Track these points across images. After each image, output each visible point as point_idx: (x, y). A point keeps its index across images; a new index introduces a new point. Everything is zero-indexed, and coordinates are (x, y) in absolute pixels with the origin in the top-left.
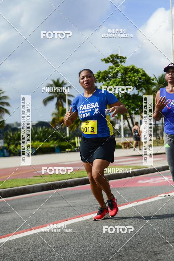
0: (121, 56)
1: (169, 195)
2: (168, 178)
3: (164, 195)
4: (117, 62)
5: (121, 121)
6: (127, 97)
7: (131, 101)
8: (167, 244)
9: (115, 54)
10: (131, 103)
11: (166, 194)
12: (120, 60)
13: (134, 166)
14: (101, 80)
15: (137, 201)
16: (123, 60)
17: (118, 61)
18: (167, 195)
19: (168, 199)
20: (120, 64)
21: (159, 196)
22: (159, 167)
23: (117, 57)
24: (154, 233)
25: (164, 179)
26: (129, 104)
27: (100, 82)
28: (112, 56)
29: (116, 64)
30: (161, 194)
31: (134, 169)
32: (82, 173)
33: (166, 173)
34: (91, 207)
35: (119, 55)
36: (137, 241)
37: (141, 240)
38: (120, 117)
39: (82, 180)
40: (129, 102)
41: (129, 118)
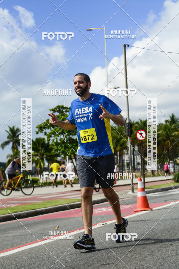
0: (66, 106)
1: (106, 224)
2: (106, 209)
3: (102, 224)
4: (63, 112)
5: (66, 161)
6: (71, 141)
7: (74, 144)
8: (104, 266)
9: (61, 105)
10: (75, 145)
11: (103, 222)
12: (65, 110)
13: (77, 199)
14: (49, 126)
15: (79, 229)
16: (67, 110)
17: (64, 110)
18: (105, 223)
19: (105, 227)
20: (65, 113)
21: (98, 224)
22: (99, 200)
23: (63, 107)
24: (93, 256)
25: (102, 209)
26: (73, 147)
27: (48, 128)
28: (58, 107)
29: (62, 114)
30: (99, 223)
31: (77, 202)
32: (34, 206)
33: (104, 204)
34: (40, 235)
35: (65, 106)
36: (78, 264)
37: (82, 263)
38: (66, 157)
39: (34, 212)
40: (73, 146)
41: (73, 158)
